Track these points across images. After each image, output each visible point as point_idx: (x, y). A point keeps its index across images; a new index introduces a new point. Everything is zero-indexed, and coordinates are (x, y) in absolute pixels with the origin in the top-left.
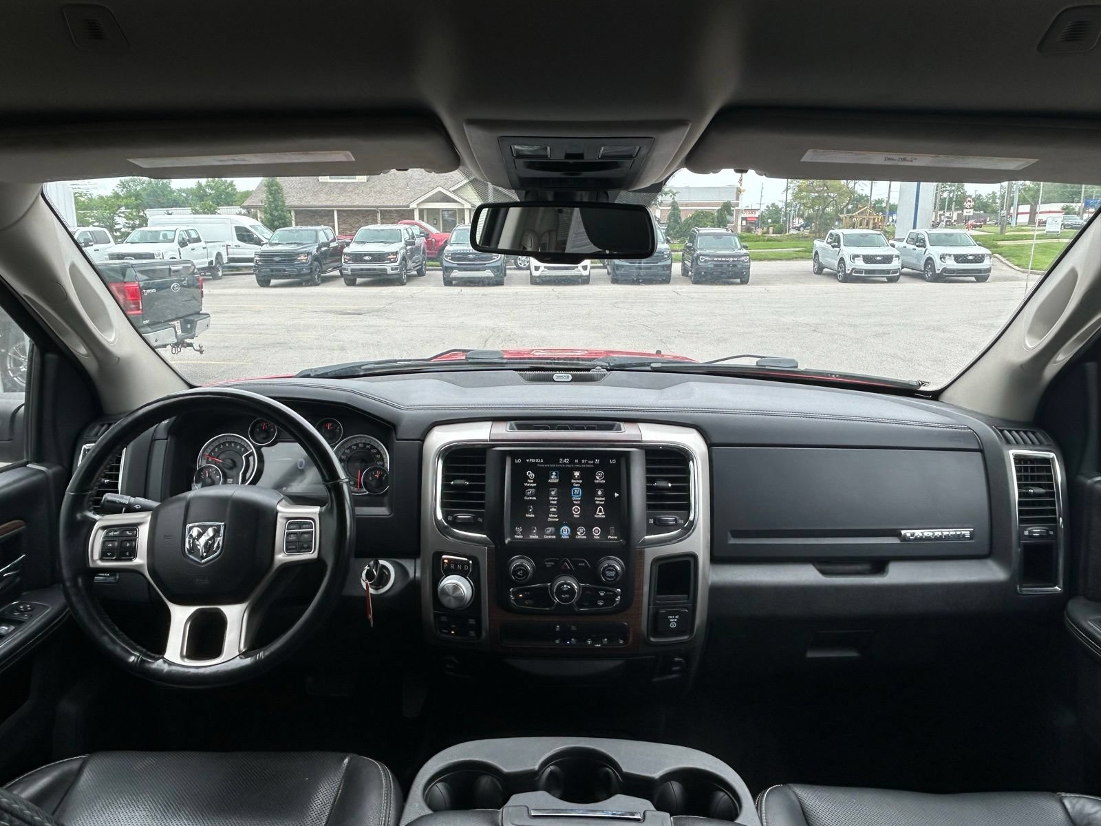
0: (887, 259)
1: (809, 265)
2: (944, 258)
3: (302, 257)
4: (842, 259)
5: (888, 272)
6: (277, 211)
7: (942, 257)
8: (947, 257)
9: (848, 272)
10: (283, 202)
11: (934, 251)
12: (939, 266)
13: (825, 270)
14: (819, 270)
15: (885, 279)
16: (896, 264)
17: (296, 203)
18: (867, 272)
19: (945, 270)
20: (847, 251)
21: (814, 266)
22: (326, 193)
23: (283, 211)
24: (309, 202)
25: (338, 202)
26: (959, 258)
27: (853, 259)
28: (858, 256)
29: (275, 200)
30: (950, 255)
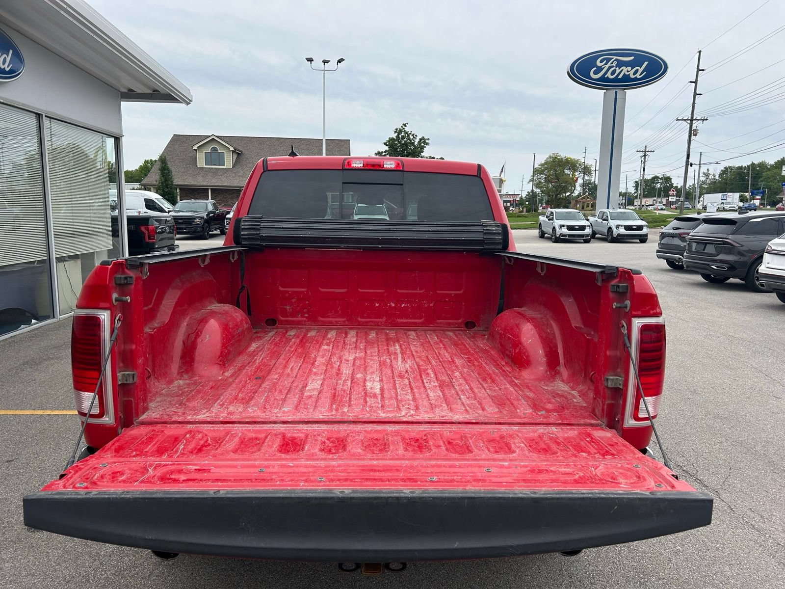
0: (582, 228)
1: (536, 232)
2: (618, 228)
3: (197, 220)
4: (554, 228)
5: (582, 236)
6: (168, 188)
7: (617, 227)
8: (620, 227)
9: (558, 236)
10: (172, 182)
11: (613, 223)
12: (616, 232)
13: (546, 235)
14: (542, 235)
15: (582, 241)
16: (588, 231)
17: (180, 183)
18: (570, 236)
19: (619, 235)
20: (557, 223)
21: (539, 232)
22: (203, 176)
23: (171, 188)
24: (191, 183)
25: (212, 183)
26: (628, 228)
27: (561, 228)
28: (564, 226)
29: (166, 180)
30: (622, 226)
